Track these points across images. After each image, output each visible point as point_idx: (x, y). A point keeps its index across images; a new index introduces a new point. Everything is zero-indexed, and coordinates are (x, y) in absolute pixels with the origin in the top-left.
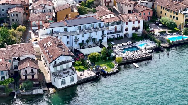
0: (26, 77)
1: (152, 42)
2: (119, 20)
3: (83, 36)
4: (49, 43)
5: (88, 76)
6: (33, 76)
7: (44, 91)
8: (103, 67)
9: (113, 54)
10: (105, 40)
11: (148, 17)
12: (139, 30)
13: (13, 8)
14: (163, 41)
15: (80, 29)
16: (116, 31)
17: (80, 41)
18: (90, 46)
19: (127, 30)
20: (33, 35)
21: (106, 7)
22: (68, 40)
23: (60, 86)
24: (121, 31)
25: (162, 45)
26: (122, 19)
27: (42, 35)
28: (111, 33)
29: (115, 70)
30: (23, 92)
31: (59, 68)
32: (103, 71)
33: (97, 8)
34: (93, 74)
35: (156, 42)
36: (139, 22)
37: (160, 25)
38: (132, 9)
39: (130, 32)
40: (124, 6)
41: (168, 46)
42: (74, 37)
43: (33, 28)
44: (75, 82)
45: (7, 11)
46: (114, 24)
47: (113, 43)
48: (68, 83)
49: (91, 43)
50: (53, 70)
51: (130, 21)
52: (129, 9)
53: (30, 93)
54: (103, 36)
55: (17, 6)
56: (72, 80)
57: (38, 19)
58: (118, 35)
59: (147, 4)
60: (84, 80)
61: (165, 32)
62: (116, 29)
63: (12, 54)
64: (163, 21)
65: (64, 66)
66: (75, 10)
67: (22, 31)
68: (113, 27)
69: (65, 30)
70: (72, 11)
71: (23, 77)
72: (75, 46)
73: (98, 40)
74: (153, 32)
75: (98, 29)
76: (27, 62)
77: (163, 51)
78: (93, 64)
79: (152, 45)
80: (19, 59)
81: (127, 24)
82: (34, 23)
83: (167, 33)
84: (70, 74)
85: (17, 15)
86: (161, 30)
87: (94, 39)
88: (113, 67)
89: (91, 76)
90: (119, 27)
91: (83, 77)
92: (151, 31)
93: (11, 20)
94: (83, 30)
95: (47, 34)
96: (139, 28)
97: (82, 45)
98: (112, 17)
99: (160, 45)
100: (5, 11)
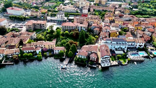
0: (92, 59)
1: (146, 53)
2: (134, 41)
3: (117, 46)
4: (103, 48)
5: (115, 64)
6: (94, 60)
7: (97, 66)
8: (122, 61)
9: (127, 56)
10: (126, 49)
11: (148, 40)
12: (142, 46)
13: (96, 28)
14: (151, 53)
15: (117, 43)
16: (132, 45)
17: (116, 48)
18: (119, 50)
19: (136, 45)
20: (100, 40)
21: (131, 33)
22: (111, 46)
23: (103, 66)
24: (134, 45)
25: (150, 55)
26: (135, 41)
27: (102, 43)
28: (129, 45)
29: (126, 63)
30: (89, 65)
31: (104, 59)
32: (121, 63)
33: (127, 33)
34: (117, 64)
35: (148, 54)
36: (143, 43)
37: (152, 45)
38: (141, 35)
39: (138, 46)
40: (138, 34)
41: (153, 56)
42: (114, 46)
43: (100, 38)
44: (109, 65)
45: (94, 28)
46: (132, 42)
47: (129, 50)
48: (106, 65)
49: (120, 49)
50: (102, 59)
51: (139, 42)
52: (140, 35)
53: (92, 66)
54: (125, 47)
55: (98, 27)
56: (108, 65)
57: (103, 35)
58: (132, 46)
59: (149, 34)
60: (113, 65)
61: (154, 49)
62: (132, 44)
63: (90, 49)
64: (154, 44)
65: (106, 59)
66: (118, 33)
67: (97, 38)
68: (131, 43)
69: (111, 42)
70: (117, 33)
71: (91, 59)
72: (113, 49)
73: (123, 48)
74: (148, 48)
75: (124, 44)
76: (93, 54)
77: (150, 58)
78: (118, 59)
79: (146, 55)
80: (91, 52)
81: (137, 43)
82: (101, 36)
83: (154, 50)
84: (108, 62)
85: (97, 31)
86: (152, 48)
87: (121, 48)
88: (125, 62)
89: (116, 64)
90: (133, 44)
91: (113, 64)
92: (147, 47)
93: (94, 32)
94: (118, 44)
95: (104, 43)
96: (142, 45)
97: (116, 50)
98: (131, 39)
99: (149, 55)
100: (93, 28)
